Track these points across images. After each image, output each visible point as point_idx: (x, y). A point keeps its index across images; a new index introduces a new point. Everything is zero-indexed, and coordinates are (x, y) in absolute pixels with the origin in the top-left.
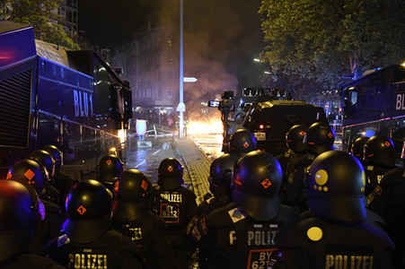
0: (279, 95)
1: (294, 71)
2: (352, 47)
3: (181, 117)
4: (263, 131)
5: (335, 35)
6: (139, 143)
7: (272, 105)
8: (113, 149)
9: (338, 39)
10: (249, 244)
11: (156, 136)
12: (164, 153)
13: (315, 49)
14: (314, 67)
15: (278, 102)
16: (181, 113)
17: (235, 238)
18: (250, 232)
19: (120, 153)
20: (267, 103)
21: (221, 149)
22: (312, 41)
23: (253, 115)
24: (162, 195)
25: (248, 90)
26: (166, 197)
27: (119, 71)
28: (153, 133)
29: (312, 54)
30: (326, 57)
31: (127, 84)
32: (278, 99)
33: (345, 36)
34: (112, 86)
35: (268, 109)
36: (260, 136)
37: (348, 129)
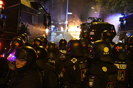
0: (99, 20)
1: (105, 12)
2: (125, 5)
3: (66, 26)
4: (94, 32)
5: (120, 1)
6: (52, 33)
7: (97, 23)
8: (44, 35)
9: (121, 2)
10: (80, 68)
11: (58, 31)
12: (61, 37)
13: (112, 5)
14: (112, 11)
15: (99, 23)
16: (66, 24)
17: (75, 68)
18: (80, 65)
19: (46, 36)
20: (95, 22)
21: (79, 37)
22: (112, 2)
23: (91, 26)
24: (60, 51)
25: (89, 18)
26: (61, 51)
27: (47, 9)
28: (57, 30)
29: (111, 7)
30: (116, 8)
31: (49, 14)
32: (99, 21)
33: (123, 1)
34: (44, 15)
35: (95, 25)
36: (92, 33)
37: (122, 33)
